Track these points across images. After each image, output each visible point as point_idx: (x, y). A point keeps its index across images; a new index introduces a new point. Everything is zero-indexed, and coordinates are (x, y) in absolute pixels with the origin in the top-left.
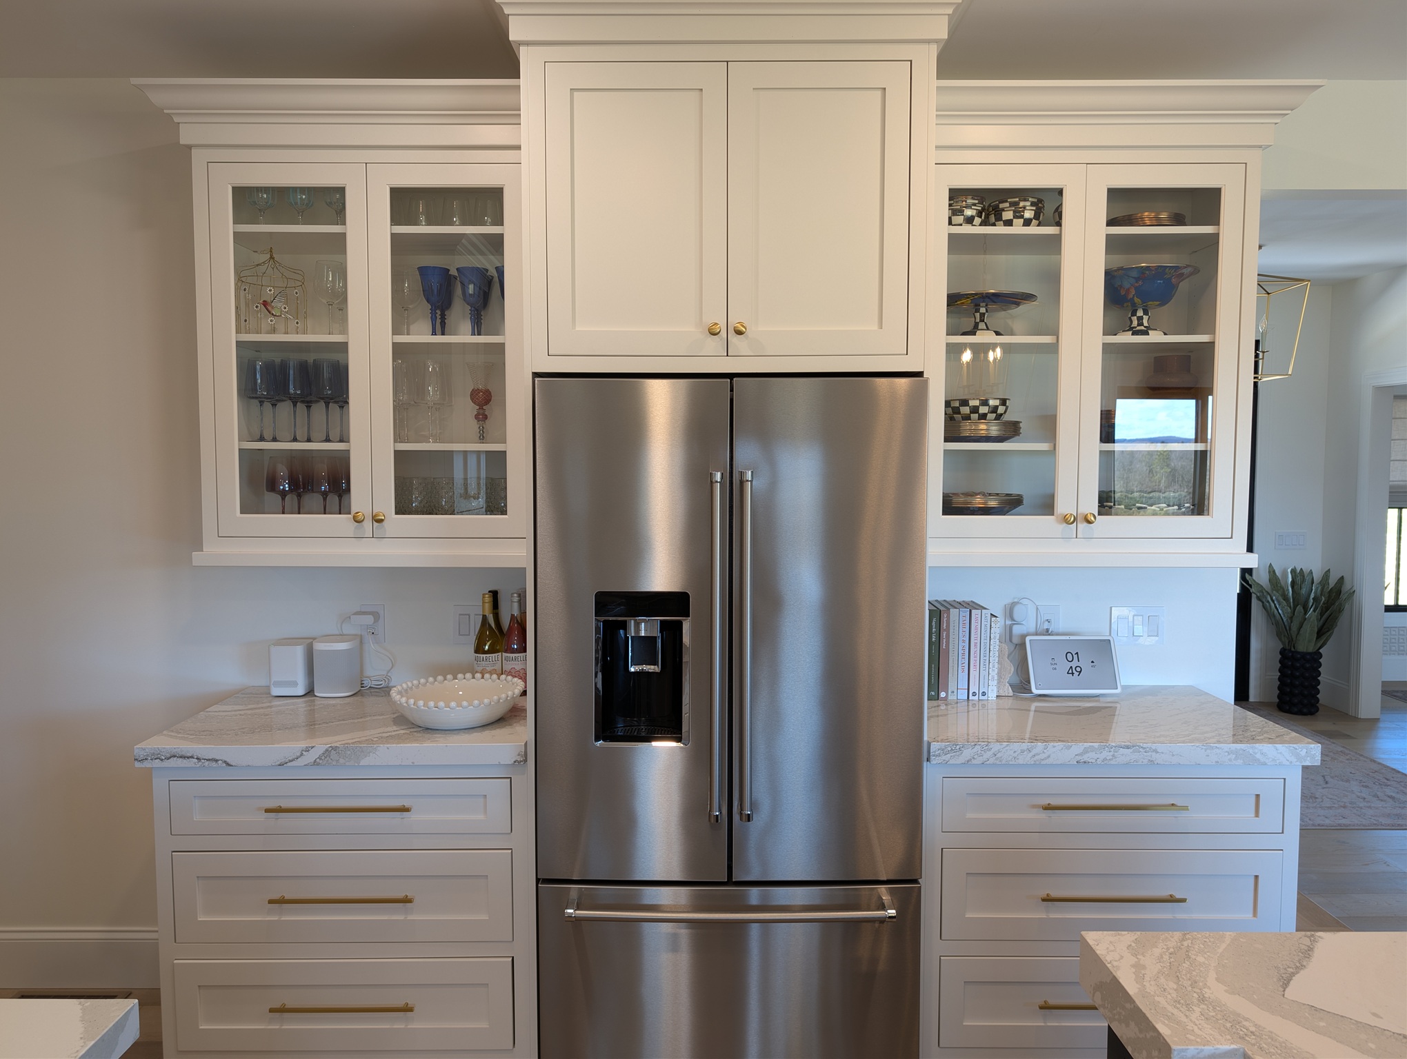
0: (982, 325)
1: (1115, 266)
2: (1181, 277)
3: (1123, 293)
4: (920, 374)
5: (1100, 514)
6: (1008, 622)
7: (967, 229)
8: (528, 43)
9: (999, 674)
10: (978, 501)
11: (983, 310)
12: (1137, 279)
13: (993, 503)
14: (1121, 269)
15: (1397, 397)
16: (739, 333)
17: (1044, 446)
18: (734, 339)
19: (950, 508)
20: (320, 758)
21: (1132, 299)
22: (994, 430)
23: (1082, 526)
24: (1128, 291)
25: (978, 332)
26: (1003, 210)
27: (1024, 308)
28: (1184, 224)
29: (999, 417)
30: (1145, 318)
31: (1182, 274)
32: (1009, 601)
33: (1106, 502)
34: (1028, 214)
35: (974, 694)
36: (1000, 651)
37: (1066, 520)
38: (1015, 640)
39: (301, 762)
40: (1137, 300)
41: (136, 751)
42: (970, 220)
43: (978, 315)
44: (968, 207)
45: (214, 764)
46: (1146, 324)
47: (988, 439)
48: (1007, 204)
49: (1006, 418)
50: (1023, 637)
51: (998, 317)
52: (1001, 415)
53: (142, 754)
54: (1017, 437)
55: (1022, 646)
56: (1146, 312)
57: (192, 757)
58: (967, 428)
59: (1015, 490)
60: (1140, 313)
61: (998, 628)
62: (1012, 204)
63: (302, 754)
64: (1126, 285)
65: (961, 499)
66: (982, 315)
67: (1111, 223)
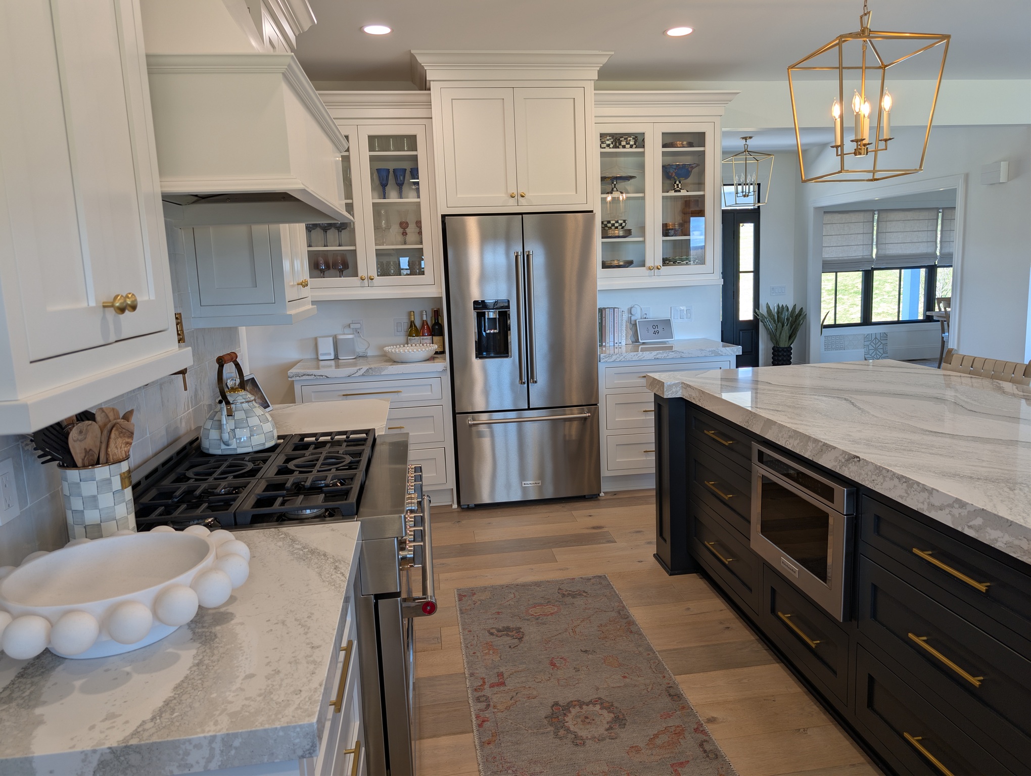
0: (615, 189)
1: (666, 164)
2: (693, 168)
3: (670, 174)
4: (592, 211)
5: (663, 266)
6: (630, 315)
7: (607, 150)
8: (433, 81)
9: (626, 336)
10: (616, 263)
11: (615, 183)
12: (675, 169)
13: (621, 263)
14: (669, 165)
15: (825, 212)
16: (523, 196)
17: (641, 239)
18: (521, 199)
19: (605, 266)
20: (365, 372)
21: (674, 177)
22: (621, 233)
23: (656, 271)
24: (672, 173)
25: (613, 192)
26: (622, 141)
27: (632, 181)
28: (693, 147)
29: (623, 228)
30: (680, 184)
31: (693, 167)
32: (630, 306)
33: (666, 262)
34: (632, 143)
35: (616, 343)
36: (626, 325)
37: (650, 269)
38: (633, 323)
39: (357, 375)
40: (676, 177)
41: (289, 374)
42: (608, 146)
43: (613, 185)
44: (608, 140)
45: (321, 377)
46: (680, 187)
47: (619, 237)
48: (623, 139)
49: (626, 228)
50: (636, 321)
51: (621, 185)
52: (624, 227)
53: (291, 375)
54: (630, 236)
55: (636, 324)
56: (680, 183)
57: (312, 375)
58: (610, 233)
59: (630, 259)
60: (677, 183)
61: (625, 316)
62: (625, 139)
63: (357, 371)
64: (672, 171)
65: (609, 262)
66: (615, 185)
67: (664, 146)
